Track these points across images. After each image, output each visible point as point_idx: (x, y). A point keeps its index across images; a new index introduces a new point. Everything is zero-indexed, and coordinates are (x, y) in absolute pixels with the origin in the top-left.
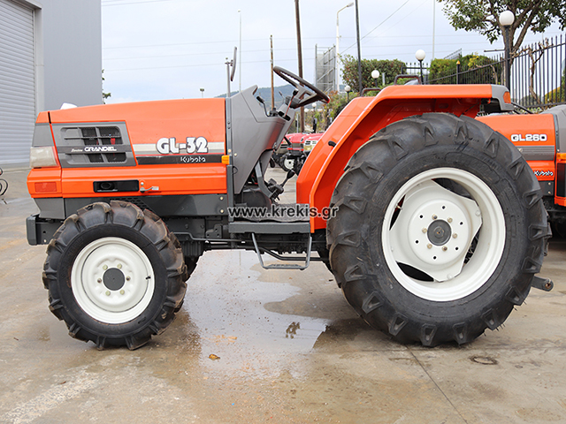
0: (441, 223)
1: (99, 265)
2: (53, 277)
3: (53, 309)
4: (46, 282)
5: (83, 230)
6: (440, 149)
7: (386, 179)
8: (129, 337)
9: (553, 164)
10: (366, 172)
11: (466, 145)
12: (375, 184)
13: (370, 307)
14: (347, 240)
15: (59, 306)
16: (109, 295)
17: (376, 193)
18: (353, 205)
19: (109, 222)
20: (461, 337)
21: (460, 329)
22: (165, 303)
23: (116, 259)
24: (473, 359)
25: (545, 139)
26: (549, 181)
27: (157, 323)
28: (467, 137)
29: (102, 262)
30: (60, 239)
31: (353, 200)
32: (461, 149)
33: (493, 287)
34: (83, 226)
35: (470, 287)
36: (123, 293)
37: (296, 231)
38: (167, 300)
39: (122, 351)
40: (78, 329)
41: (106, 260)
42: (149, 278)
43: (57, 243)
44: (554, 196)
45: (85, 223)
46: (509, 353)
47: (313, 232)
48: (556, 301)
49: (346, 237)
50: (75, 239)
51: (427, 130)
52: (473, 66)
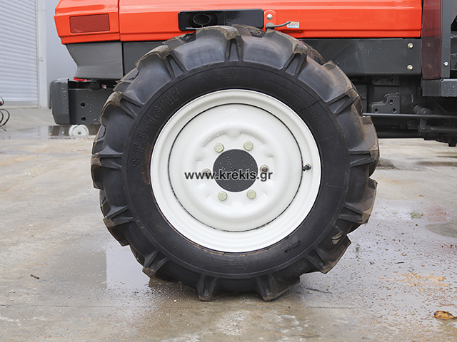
1: (206, 143)
2: (114, 165)
3: (113, 224)
4: (99, 175)
5: (178, 74)
8: (265, 278)
15: (125, 219)
16: (223, 199)
19: (234, 59)
22: (343, 216)
23: (243, 132)
27: (321, 252)
29: (214, 137)
30: (131, 93)
34: (180, 65)
36: (252, 197)
38: (346, 210)
39: (249, 302)
40: (162, 262)
41: (223, 133)
42: (308, 168)
43: (124, 100)
45: (184, 59)
50: (163, 92)
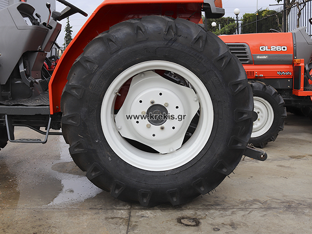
0: (159, 107)
6: (150, 44)
7: (101, 70)
9: (291, 67)
10: (85, 65)
11: (175, 40)
12: (91, 74)
13: (93, 174)
14: (70, 121)
17: (92, 82)
18: (74, 92)
20: (175, 200)
21: (173, 194)
24: (179, 221)
25: (286, 50)
26: (289, 79)
28: (176, 34)
31: (74, 87)
32: (170, 44)
33: (202, 160)
35: (183, 160)
37: (38, 113)
44: (292, 89)
46: (217, 213)
47: (52, 113)
48: (283, 164)
49: (69, 117)
51: (139, 28)
52: (265, 16)
